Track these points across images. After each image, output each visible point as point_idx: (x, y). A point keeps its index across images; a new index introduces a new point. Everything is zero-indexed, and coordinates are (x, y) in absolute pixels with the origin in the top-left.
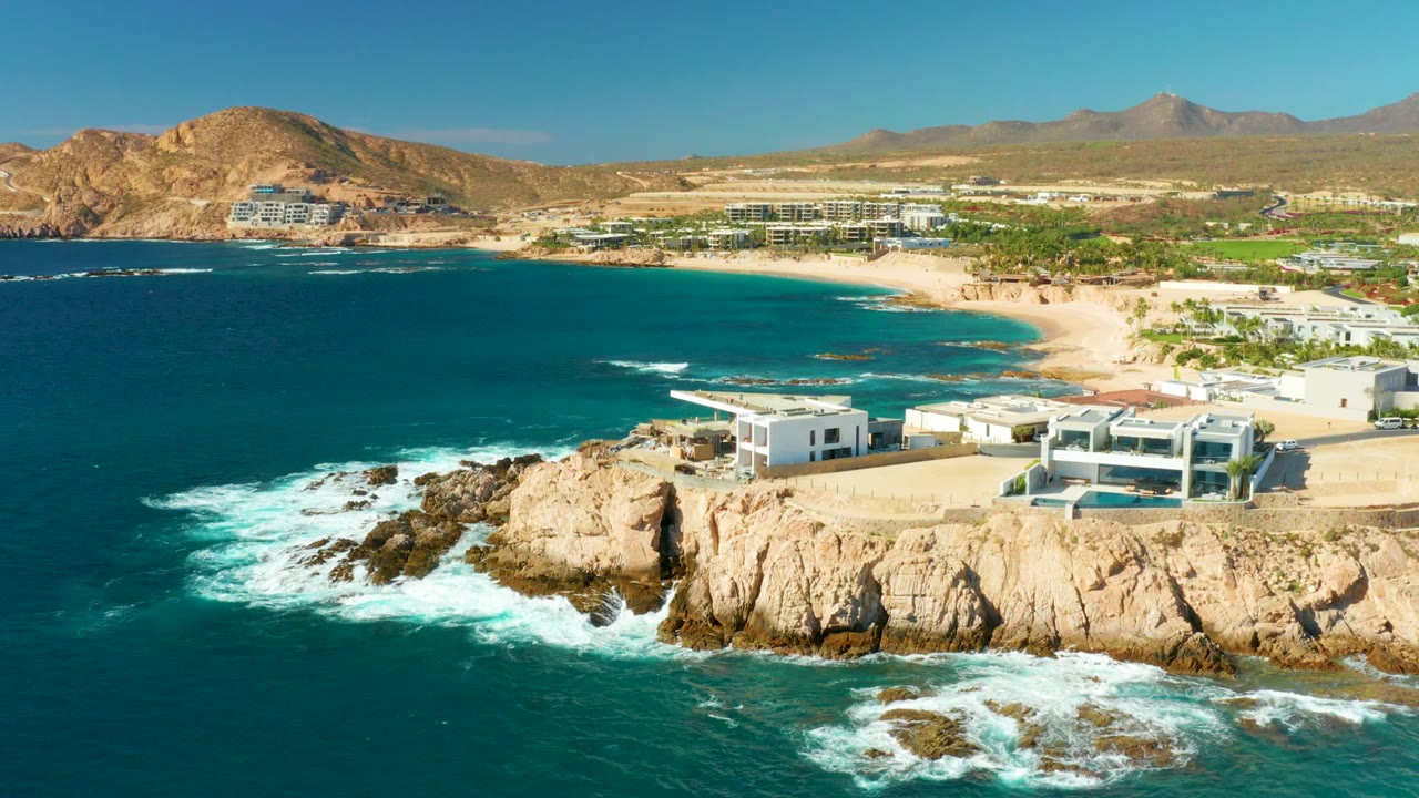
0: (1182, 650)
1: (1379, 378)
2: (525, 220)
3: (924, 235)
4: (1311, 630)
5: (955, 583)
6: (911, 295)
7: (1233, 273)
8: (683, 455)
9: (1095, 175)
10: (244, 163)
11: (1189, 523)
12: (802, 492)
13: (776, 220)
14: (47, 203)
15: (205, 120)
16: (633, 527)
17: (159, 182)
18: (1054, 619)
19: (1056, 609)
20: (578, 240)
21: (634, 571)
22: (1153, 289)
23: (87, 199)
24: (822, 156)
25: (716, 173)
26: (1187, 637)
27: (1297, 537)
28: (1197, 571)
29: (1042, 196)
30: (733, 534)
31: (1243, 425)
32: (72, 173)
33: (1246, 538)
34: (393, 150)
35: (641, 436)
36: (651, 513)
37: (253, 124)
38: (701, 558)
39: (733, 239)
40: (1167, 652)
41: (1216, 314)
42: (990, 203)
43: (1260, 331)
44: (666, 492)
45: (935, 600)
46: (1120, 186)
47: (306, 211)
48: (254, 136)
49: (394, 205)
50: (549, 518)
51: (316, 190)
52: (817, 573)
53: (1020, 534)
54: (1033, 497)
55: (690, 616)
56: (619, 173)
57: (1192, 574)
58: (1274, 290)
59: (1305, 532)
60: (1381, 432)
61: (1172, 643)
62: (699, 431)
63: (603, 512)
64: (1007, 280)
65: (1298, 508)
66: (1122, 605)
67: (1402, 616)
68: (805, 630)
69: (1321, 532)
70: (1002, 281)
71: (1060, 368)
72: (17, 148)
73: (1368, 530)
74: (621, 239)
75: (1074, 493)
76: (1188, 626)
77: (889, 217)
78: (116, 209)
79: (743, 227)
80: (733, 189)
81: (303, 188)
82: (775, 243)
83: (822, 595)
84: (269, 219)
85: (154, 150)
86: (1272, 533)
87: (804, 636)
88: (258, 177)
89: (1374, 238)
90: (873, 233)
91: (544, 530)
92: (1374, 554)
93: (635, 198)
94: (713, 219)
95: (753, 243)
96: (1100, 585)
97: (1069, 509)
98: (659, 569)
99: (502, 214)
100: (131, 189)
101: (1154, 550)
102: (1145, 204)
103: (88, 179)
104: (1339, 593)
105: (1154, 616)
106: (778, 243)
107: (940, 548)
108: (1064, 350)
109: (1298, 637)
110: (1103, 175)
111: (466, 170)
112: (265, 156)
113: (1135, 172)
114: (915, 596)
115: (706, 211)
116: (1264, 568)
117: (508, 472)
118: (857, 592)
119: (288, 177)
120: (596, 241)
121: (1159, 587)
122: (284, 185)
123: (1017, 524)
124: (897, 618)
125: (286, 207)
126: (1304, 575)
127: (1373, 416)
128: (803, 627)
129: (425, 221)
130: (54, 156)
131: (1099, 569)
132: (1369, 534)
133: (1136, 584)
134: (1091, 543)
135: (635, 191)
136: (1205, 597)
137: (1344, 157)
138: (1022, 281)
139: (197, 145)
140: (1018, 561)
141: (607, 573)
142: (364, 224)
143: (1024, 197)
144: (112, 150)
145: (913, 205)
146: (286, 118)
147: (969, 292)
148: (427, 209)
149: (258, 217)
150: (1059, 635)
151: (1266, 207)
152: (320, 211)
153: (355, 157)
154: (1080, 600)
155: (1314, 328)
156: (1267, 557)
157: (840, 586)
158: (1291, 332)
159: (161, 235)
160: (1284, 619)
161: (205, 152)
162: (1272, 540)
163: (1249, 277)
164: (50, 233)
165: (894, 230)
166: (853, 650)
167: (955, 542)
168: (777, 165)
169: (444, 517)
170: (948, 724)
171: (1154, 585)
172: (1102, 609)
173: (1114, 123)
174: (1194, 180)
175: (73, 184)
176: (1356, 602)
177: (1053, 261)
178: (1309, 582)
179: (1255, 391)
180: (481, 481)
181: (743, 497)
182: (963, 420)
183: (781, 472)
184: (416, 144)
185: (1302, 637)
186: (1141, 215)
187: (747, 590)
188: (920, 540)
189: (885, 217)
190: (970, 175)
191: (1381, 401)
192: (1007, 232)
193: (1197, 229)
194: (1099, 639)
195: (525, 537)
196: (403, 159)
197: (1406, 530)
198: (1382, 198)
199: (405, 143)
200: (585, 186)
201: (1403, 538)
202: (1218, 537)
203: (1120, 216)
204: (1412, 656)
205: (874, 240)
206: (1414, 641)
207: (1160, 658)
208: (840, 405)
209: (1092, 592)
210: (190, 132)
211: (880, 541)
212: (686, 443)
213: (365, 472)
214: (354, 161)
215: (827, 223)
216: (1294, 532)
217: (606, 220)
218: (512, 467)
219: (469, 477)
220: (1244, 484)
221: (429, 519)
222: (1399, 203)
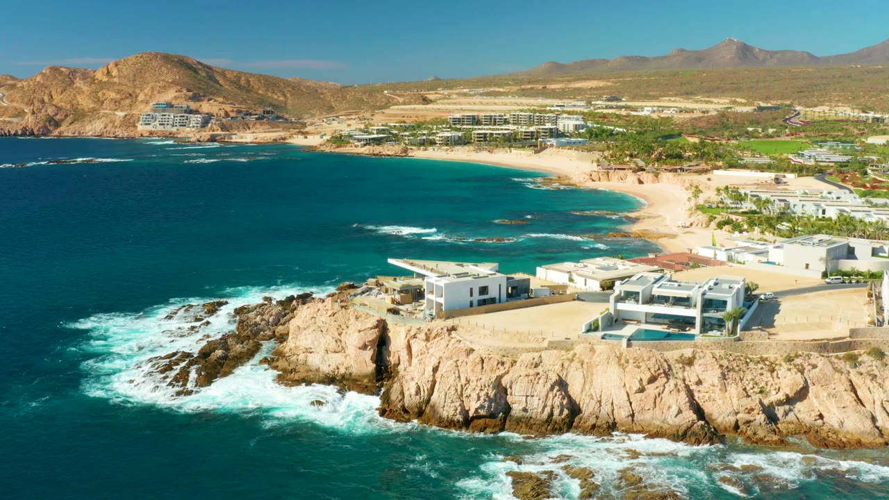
0: (690, 432)
1: (829, 251)
2: (324, 124)
3: (571, 136)
4: (772, 418)
5: (552, 388)
6: (559, 177)
7: (760, 165)
8: (393, 301)
9: (681, 95)
10: (148, 88)
11: (699, 350)
12: (462, 328)
13: (480, 125)
14: (26, 113)
15: (125, 60)
16: (360, 348)
17: (96, 100)
18: (613, 411)
19: (614, 405)
20: (355, 139)
21: (359, 376)
22: (708, 176)
23: (51, 111)
24: (513, 80)
25: (446, 92)
26: (693, 424)
27: (766, 359)
28: (703, 381)
29: (647, 109)
30: (419, 353)
31: (736, 286)
32: (42, 94)
33: (734, 360)
34: (243, 79)
35: (370, 286)
36: (371, 339)
37: (155, 63)
38: (401, 368)
39: (451, 139)
40: (680, 433)
41: (743, 195)
42: (615, 114)
43: (770, 208)
44: (382, 325)
45: (539, 399)
46: (697, 102)
47: (187, 119)
48: (155, 71)
49: (242, 115)
50: (309, 341)
51: (193, 105)
52: (468, 381)
53: (594, 357)
54: (603, 333)
55: (391, 407)
56: (386, 92)
57: (699, 383)
58: (784, 177)
59: (771, 356)
60: (829, 286)
61: (684, 428)
62: (403, 286)
63: (343, 338)
64: (619, 169)
65: (768, 341)
66: (655, 402)
67: (830, 410)
68: (459, 417)
69: (782, 356)
70: (615, 169)
71: (644, 230)
72: (8, 78)
73: (811, 355)
74: (382, 138)
75: (629, 330)
76: (695, 417)
77: (550, 124)
78: (69, 118)
79: (459, 130)
80: (455, 104)
81: (185, 104)
82: (478, 141)
83: (470, 395)
84: (164, 124)
85: (93, 79)
86: (751, 357)
87: (459, 421)
88: (157, 98)
89: (852, 139)
90: (539, 135)
91: (307, 349)
92: (814, 370)
93: (394, 109)
94: (441, 124)
95: (464, 141)
96: (642, 390)
97: (624, 341)
98: (375, 374)
99: (309, 120)
100: (78, 105)
101: (677, 367)
102: (711, 116)
103: (52, 97)
104: (790, 395)
105: (674, 409)
106: (480, 141)
107: (544, 366)
108: (649, 217)
109: (763, 424)
110: (687, 94)
111: (289, 91)
112: (162, 84)
113: (707, 92)
114: (527, 396)
115: (437, 118)
116: (745, 379)
117: (292, 305)
118: (492, 394)
119: (176, 98)
120: (366, 140)
121: (679, 391)
122: (173, 102)
123: (592, 350)
124: (517, 409)
125: (174, 117)
126: (769, 384)
127: (825, 275)
128: (458, 416)
129: (261, 125)
130: (31, 83)
131: (641, 380)
132: (812, 357)
133: (664, 389)
134: (637, 363)
135: (394, 105)
136: (707, 398)
137: (839, 82)
138: (628, 169)
139: (120, 77)
140: (592, 374)
141: (343, 376)
142: (223, 128)
143: (635, 109)
144: (67, 79)
145: (565, 115)
146: (176, 59)
147: (595, 176)
148: (263, 118)
149: (157, 123)
150: (616, 421)
151: (787, 117)
152: (195, 119)
153: (219, 83)
154: (629, 399)
155: (803, 206)
156: (747, 372)
157: (481, 390)
158: (789, 208)
159: (96, 134)
160: (756, 411)
161: (125, 81)
162: (751, 361)
163: (768, 168)
164: (28, 133)
165: (552, 132)
166: (488, 430)
167: (554, 362)
168: (484, 86)
169: (248, 337)
170: (539, 482)
171: (675, 390)
172: (642, 405)
173: (699, 57)
174: (743, 98)
175: (43, 102)
176: (802, 401)
177: (649, 156)
178: (772, 388)
179: (757, 254)
180: (274, 312)
181: (426, 331)
182: (571, 275)
183: (451, 314)
184: (257, 75)
185: (766, 423)
186: (708, 123)
187: (426, 391)
188: (532, 361)
189: (547, 124)
190: (604, 94)
191: (830, 266)
192: (623, 134)
193: (742, 132)
194: (640, 424)
195: (296, 352)
196: (249, 85)
197: (835, 354)
198: (860, 111)
199: (250, 74)
200: (363, 101)
201: (833, 359)
202: (716, 359)
203: (695, 123)
204: (834, 436)
205: (539, 140)
206: (836, 426)
207: (676, 438)
208: (491, 270)
209: (636, 394)
210: (116, 68)
211: (508, 361)
212: (396, 292)
213: (204, 305)
214: (218, 86)
215: (511, 127)
216: (765, 356)
217: (373, 126)
218: (294, 302)
219: (267, 309)
220: (735, 325)
221: (239, 338)
222: (871, 115)
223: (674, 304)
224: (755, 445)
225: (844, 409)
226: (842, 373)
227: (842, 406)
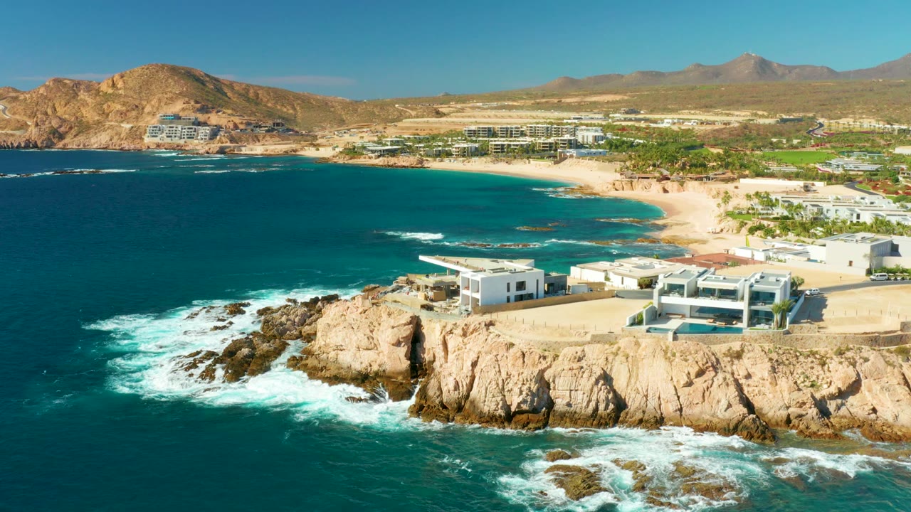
0: (741, 426)
1: (873, 248)
2: (335, 136)
3: (591, 147)
4: (824, 413)
5: (597, 382)
6: (581, 187)
7: (788, 173)
8: (426, 298)
9: (702, 107)
10: (155, 100)
11: (747, 344)
12: (501, 323)
13: (496, 137)
14: (29, 126)
15: (130, 72)
16: (393, 345)
17: (101, 113)
18: (660, 405)
19: (661, 399)
20: (369, 150)
21: (393, 373)
22: (735, 184)
23: (55, 123)
24: (527, 94)
25: (459, 106)
26: (744, 418)
27: (817, 352)
28: (752, 375)
29: (667, 122)
30: (456, 349)
31: (783, 280)
32: (45, 106)
33: (784, 353)
34: (251, 91)
35: (401, 285)
36: (404, 335)
37: (161, 75)
38: (436, 365)
39: (468, 150)
40: (731, 427)
41: (774, 201)
42: (634, 126)
43: (802, 213)
44: (415, 322)
45: (584, 393)
46: (717, 114)
47: (195, 131)
48: (162, 83)
49: (252, 127)
50: (340, 338)
51: (201, 117)
52: (509, 376)
53: (639, 351)
54: (648, 326)
55: (428, 403)
56: (397, 106)
57: (748, 376)
58: (813, 185)
59: (821, 349)
60: (874, 283)
61: (735, 422)
62: (436, 282)
63: (374, 335)
64: (642, 178)
65: (817, 334)
66: (703, 397)
67: (883, 403)
69: (832, 350)
70: (639, 178)
71: (674, 236)
72: (10, 90)
73: (862, 348)
74: (396, 150)
75: (674, 324)
76: (745, 410)
77: (568, 135)
78: (73, 130)
79: (475, 142)
80: (469, 117)
81: (193, 116)
82: (495, 152)
83: (512, 389)
84: (171, 137)
85: (98, 91)
86: (800, 350)
87: (500, 416)
88: (164, 109)
89: (880, 149)
90: (557, 146)
91: (337, 346)
92: (866, 364)
93: (406, 122)
94: (456, 137)
95: (481, 152)
96: (690, 384)
97: (670, 335)
98: (409, 372)
99: (321, 133)
100: (83, 117)
101: (725, 361)
102: (733, 127)
103: (55, 110)
104: (843, 389)
105: (724, 403)
106: (497, 152)
107: (588, 360)
108: (677, 224)
109: (816, 418)
110: (707, 107)
111: (299, 104)
112: (169, 95)
113: (726, 105)
114: (571, 390)
115: (451, 131)
116: (795, 372)
117: (317, 307)
118: (534, 388)
119: (183, 109)
120: (380, 151)
121: (727, 385)
122: (181, 114)
123: (637, 344)
124: (560, 404)
125: (182, 129)
126: (821, 377)
127: (869, 272)
128: (500, 411)
129: (271, 137)
130: (34, 95)
131: (689, 373)
132: (863, 350)
133: (713, 383)
134: (684, 357)
135: (406, 118)
136: (756, 392)
137: (862, 96)
138: (652, 178)
139: (125, 88)
140: (638, 368)
141: (377, 374)
142: (232, 140)
143: (655, 122)
144: (71, 92)
145: (584, 127)
146: (183, 71)
147: (618, 185)
148: (273, 130)
149: (164, 135)
150: (663, 416)
151: (811, 129)
152: (204, 131)
153: (227, 96)
154: (677, 393)
155: (836, 211)
156: (797, 366)
157: (523, 384)
158: (822, 213)
159: (102, 147)
160: (808, 405)
161: (131, 93)
162: (801, 355)
163: (797, 176)
164: (31, 146)
165: (571, 144)
166: (531, 426)
167: (598, 356)
168: (498, 100)
169: (274, 337)
170: (589, 475)
171: (724, 384)
172: (691, 399)
173: (716, 73)
174: (765, 111)
175: (46, 114)
176: (854, 395)
177: (672, 165)
178: (824, 382)
179: (795, 254)
180: (299, 312)
181: (463, 325)
182: (607, 274)
183: (488, 308)
184: (266, 87)
185: (819, 418)
186: (730, 135)
187: (465, 386)
188: (575, 355)
189: (566, 136)
190: (621, 107)
191: (875, 263)
192: (644, 146)
193: (766, 143)
194: (688, 419)
195: (325, 350)
196: (258, 98)
197: (887, 348)
198: (886, 123)
199: (259, 86)
200: (375, 114)
201: (885, 353)
202: (765, 353)
203: (717, 135)
204: (889, 430)
205: (559, 150)
206: (891, 420)
207: (727, 432)
208: (527, 265)
209: (684, 388)
210: (121, 80)
211: (550, 356)
212: (428, 290)
213: (226, 307)
214: (226, 99)
215: (528, 139)
216: (815, 349)
217: (387, 137)
218: (319, 303)
219: (292, 310)
220: (783, 319)
221: (265, 338)
222: (896, 126)
223: (720, 297)
224: (808, 439)
225: (898, 403)
226: (894, 366)
227: (896, 400)
